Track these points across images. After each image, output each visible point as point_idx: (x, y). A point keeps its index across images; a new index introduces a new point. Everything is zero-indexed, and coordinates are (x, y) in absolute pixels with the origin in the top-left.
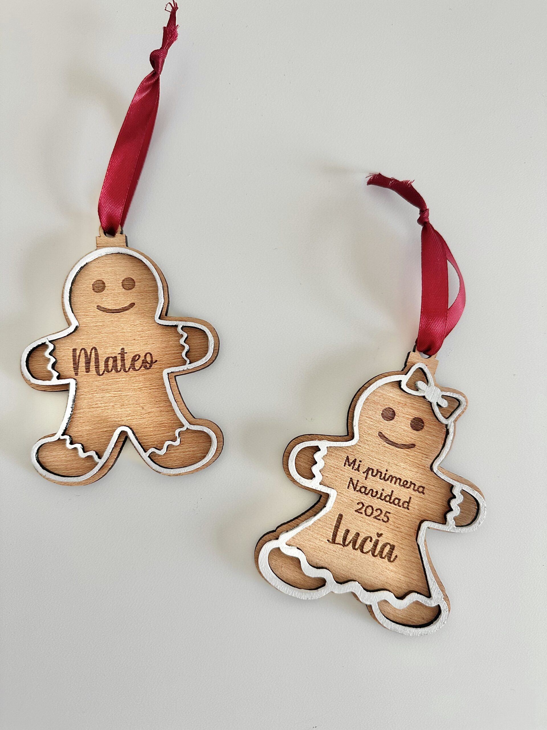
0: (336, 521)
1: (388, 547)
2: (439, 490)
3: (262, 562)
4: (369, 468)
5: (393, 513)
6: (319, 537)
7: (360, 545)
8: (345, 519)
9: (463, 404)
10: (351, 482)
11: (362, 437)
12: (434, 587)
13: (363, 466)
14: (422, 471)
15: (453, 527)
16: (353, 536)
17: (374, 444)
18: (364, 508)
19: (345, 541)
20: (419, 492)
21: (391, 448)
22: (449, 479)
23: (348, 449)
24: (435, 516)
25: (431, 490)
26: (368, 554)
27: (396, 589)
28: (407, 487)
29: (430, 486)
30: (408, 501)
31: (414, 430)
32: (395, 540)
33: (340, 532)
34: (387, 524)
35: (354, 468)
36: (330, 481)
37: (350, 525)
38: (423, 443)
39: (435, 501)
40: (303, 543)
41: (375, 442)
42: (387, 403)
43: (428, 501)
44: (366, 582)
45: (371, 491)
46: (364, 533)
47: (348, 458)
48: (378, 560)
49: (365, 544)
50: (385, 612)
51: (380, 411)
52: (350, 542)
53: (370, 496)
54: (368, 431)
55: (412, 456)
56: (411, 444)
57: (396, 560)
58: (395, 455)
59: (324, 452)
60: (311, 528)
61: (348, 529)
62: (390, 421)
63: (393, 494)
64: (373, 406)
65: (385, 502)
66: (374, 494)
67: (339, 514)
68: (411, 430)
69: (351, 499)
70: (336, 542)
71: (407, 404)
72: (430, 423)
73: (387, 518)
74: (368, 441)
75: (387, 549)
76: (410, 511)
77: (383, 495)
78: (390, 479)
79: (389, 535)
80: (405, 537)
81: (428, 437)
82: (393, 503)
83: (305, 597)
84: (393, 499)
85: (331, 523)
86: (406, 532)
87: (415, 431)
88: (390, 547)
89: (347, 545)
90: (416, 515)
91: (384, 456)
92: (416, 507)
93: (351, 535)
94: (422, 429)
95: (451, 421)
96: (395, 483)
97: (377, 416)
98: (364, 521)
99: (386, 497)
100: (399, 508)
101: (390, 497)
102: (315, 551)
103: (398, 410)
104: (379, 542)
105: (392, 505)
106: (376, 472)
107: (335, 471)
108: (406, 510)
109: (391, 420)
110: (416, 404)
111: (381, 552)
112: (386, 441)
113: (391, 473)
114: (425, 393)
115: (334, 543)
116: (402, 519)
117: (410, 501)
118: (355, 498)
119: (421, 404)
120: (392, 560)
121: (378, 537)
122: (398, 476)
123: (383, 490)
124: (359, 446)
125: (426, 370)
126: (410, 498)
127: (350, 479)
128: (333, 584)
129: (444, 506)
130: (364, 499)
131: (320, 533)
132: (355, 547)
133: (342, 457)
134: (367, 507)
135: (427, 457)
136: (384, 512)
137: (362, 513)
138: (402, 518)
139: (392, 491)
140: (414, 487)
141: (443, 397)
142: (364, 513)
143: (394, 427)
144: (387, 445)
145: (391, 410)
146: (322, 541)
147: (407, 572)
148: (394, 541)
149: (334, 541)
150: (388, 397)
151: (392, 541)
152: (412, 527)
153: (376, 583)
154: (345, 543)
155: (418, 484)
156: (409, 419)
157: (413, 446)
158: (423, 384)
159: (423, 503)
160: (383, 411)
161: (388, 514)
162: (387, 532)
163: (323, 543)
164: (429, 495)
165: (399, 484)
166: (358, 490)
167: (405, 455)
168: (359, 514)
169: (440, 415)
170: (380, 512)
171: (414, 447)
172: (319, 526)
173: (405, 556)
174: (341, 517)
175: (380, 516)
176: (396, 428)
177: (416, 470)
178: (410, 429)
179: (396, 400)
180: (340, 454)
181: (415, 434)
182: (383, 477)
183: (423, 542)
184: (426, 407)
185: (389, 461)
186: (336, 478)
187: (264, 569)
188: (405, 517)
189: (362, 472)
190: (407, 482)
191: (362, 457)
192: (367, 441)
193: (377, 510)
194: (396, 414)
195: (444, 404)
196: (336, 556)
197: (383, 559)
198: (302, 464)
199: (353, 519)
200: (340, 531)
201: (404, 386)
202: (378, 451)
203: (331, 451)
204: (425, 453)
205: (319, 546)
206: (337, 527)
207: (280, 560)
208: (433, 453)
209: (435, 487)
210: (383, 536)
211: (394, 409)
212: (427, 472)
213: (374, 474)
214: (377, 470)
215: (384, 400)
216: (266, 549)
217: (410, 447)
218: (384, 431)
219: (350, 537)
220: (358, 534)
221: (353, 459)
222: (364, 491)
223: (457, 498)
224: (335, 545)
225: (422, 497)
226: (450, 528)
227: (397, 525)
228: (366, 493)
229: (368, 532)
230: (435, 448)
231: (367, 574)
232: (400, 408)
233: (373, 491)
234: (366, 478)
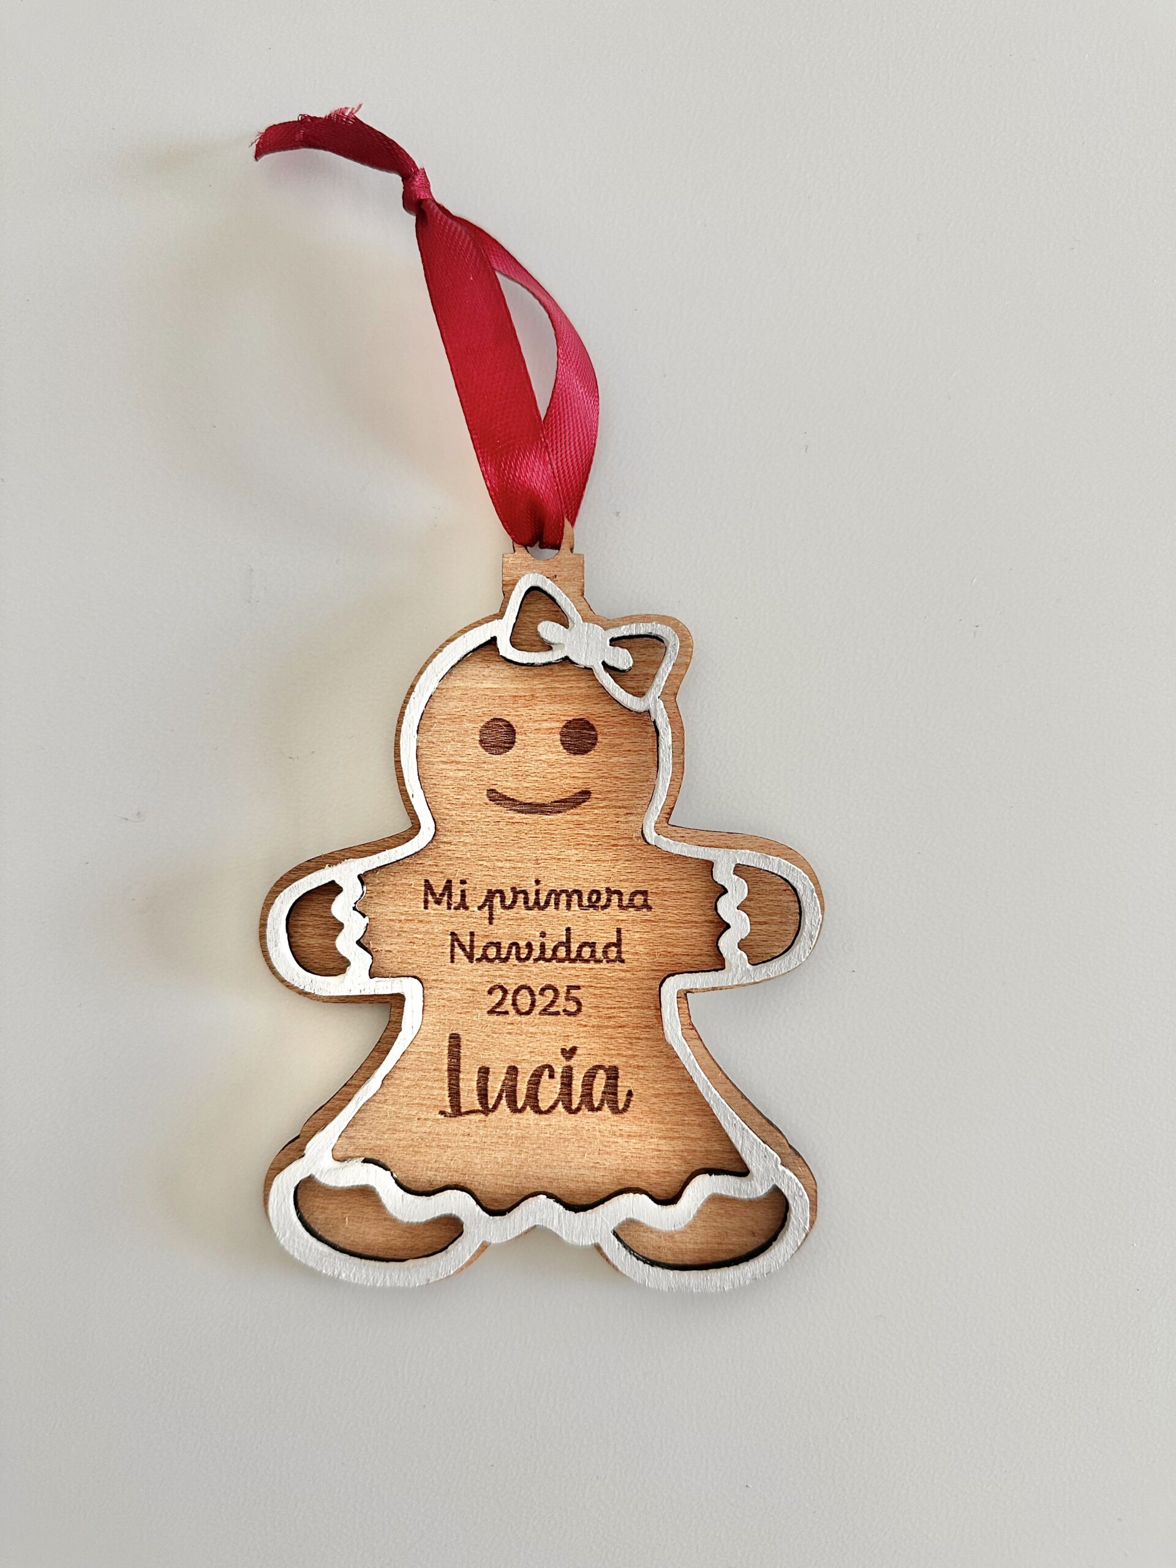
0: (446, 1057)
1: (601, 1074)
2: (685, 886)
3: (281, 1226)
4: (489, 891)
5: (587, 984)
6: (416, 1112)
7: (527, 1096)
8: (468, 1043)
9: (671, 643)
10: (456, 944)
11: (448, 817)
12: (747, 1144)
13: (475, 892)
14: (627, 853)
15: (744, 969)
16: (503, 1078)
17: (484, 827)
18: (509, 997)
19: (487, 1100)
20: (638, 908)
21: (531, 822)
22: (695, 848)
23: (420, 862)
24: (698, 955)
25: (664, 893)
26: (555, 1111)
27: (655, 1179)
28: (602, 907)
29: (661, 883)
30: (615, 940)
31: (575, 754)
32: (613, 1052)
33: (465, 1081)
34: (580, 1019)
35: (451, 904)
36: (399, 960)
37: (487, 1053)
38: (608, 780)
39: (685, 919)
40: (378, 1142)
41: (487, 820)
42: (485, 709)
43: (666, 924)
44: (572, 1186)
45: (514, 948)
46: (528, 1061)
47: (428, 886)
48: (586, 1118)
49: (540, 1090)
50: (646, 1248)
51: (475, 737)
52: (500, 1097)
53: (516, 962)
54: (459, 797)
55: (591, 822)
56: (580, 793)
57: (632, 1103)
58: (546, 835)
59: (354, 891)
60: (388, 1097)
61: (484, 1065)
62: (508, 753)
63: (572, 936)
64: (452, 730)
65: (558, 964)
66: (524, 952)
67: (448, 1035)
68: (567, 756)
69: (468, 986)
70: (463, 1110)
71: (537, 695)
72: (611, 723)
73: (575, 1003)
74: (467, 823)
75: (600, 1082)
76: (630, 965)
77: (546, 947)
78: (552, 901)
79: (593, 1045)
80: (637, 1036)
81: (614, 759)
82: (579, 957)
83: (418, 1278)
84: (576, 949)
85: (435, 1065)
86: (635, 1020)
87: (579, 757)
88: (607, 1074)
89: (495, 1107)
90: (647, 971)
91: (521, 848)
92: (640, 949)
93: (496, 1078)
94: (594, 744)
95: (654, 697)
96: (569, 906)
97: (470, 751)
98: (519, 1032)
99: (555, 950)
100: (597, 966)
101: (566, 947)
102: (416, 1152)
103: (517, 719)
104: (574, 1072)
105: (578, 965)
106: (511, 895)
107: (406, 930)
108: (617, 965)
109: (510, 748)
110: (559, 686)
111: (587, 1094)
112: (514, 808)
113: (550, 884)
114: (566, 649)
115: (461, 1114)
116: (614, 991)
117: (619, 940)
118: (479, 980)
119: (572, 681)
120: (621, 1106)
121: (568, 1058)
122: (570, 887)
123: (543, 935)
124: (449, 845)
125: (549, 587)
126: (619, 931)
127: (450, 937)
128: (480, 1222)
129: (711, 922)
130: (500, 976)
131: (417, 1101)
132: (516, 1105)
133: (412, 886)
134: (517, 992)
135: (628, 812)
136: (562, 991)
137: (506, 1013)
138: (613, 988)
139: (568, 930)
140: (620, 900)
141: (614, 642)
142: (514, 1012)
143: (521, 764)
144: (518, 816)
145: (500, 724)
146: (425, 1119)
147: (669, 1126)
148: (612, 1056)
149: (457, 1110)
150: (482, 693)
151: (607, 1058)
152: (645, 1004)
153: (600, 1180)
154: (487, 1104)
155: (627, 889)
156: (553, 731)
157: (586, 794)
158: (554, 625)
159: (655, 932)
160: (482, 733)
161: (574, 993)
162: (585, 1037)
163: (431, 1123)
164: (666, 907)
165: (580, 905)
166: (479, 957)
167: (571, 826)
168: (500, 1018)
169: (621, 693)
170: (553, 994)
171: (588, 799)
172: (407, 1083)
173: (651, 1085)
174: (455, 1041)
175: (556, 1004)
176: (528, 765)
177: (610, 855)
178: (564, 756)
179: (506, 694)
180: (404, 881)
181: (579, 763)
182: (533, 901)
183: (680, 1033)
184: (581, 687)
185: (535, 855)
186: (414, 947)
187: (291, 1242)
188: (621, 983)
189: (476, 909)
190: (598, 893)
191: (463, 871)
192: (463, 823)
193: (543, 990)
194: (517, 730)
195: (623, 659)
196: (475, 1145)
197: (599, 1113)
198: (312, 941)
199: (488, 1036)
200: (465, 1077)
201: (505, 649)
202: (501, 841)
203: (378, 881)
204: (619, 804)
205: (424, 1136)
206: (454, 1071)
207: (332, 1203)
208: (641, 796)
209: (672, 882)
210: (578, 1052)
211: (508, 720)
212: (642, 850)
213: (508, 902)
214: (513, 889)
215: (474, 703)
216: (280, 1189)
217: (579, 801)
218: (499, 783)
219: (495, 1086)
220: (513, 1071)
221: (444, 883)
222: (495, 954)
223: (729, 892)
224: (462, 1118)
225: (646, 917)
226: (739, 976)
227: (607, 1012)
228: (503, 956)
229: (537, 1057)
230: (643, 782)
231: (568, 1164)
232: (523, 711)
233: (518, 948)
234: (491, 919)
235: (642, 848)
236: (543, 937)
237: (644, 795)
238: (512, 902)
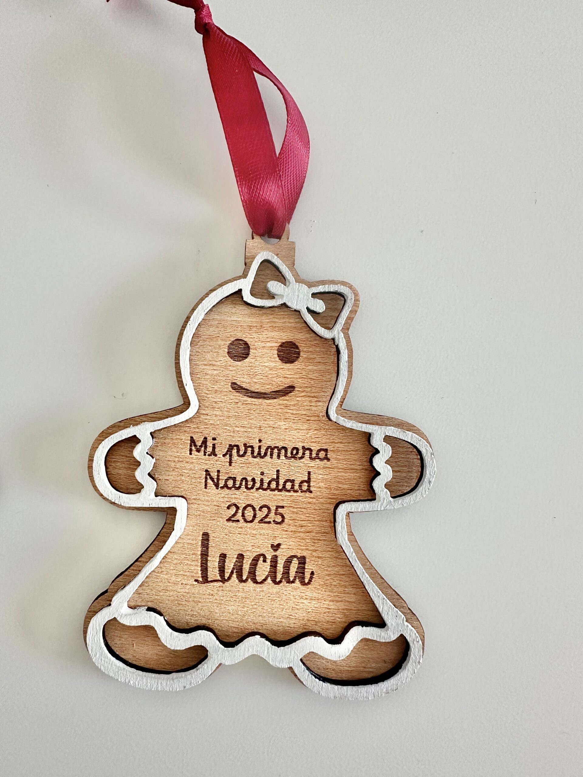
0: (200, 546)
1: (295, 562)
2: (351, 447)
3: (94, 650)
4: (230, 445)
5: (288, 505)
6: (180, 579)
7: (249, 573)
8: (214, 539)
9: (349, 298)
10: (208, 477)
11: (206, 399)
12: (386, 608)
13: (221, 446)
14: (316, 425)
15: (388, 500)
16: (234, 561)
17: (228, 405)
18: (240, 511)
19: (224, 574)
20: (321, 460)
21: (257, 404)
22: (360, 424)
23: (188, 425)
24: (357, 490)
25: (338, 451)
26: (266, 582)
27: (326, 626)
28: (299, 458)
29: (336, 445)
30: (306, 479)
31: (286, 363)
32: (304, 548)
33: (211, 562)
34: (283, 526)
35: (206, 453)
36: (173, 485)
37: (225, 545)
38: (306, 380)
39: (350, 467)
40: (156, 597)
41: (230, 401)
42: (232, 333)
43: (339, 470)
44: (275, 628)
45: (244, 481)
46: (250, 551)
47: (192, 441)
48: (285, 587)
49: (258, 569)
50: (319, 669)
51: (225, 350)
52: (232, 573)
53: (245, 490)
54: (213, 386)
55: (294, 405)
56: (288, 387)
57: (313, 579)
58: (267, 412)
59: (148, 443)
60: (163, 570)
61: (223, 552)
62: (244, 361)
63: (280, 475)
64: (211, 345)
65: (271, 492)
66: (250, 484)
67: (201, 533)
68: (281, 364)
69: (215, 503)
70: (209, 580)
71: (264, 326)
72: (309, 345)
73: (280, 517)
74: (218, 402)
75: (294, 566)
76: (316, 495)
77: (264, 481)
78: (269, 453)
79: (291, 543)
80: (319, 538)
81: (310, 367)
82: (284, 488)
83: (179, 686)
84: (282, 483)
85: (193, 551)
86: (318, 529)
87: (288, 365)
88: (299, 561)
89: (229, 578)
90: (326, 498)
91: (251, 419)
92: (322, 484)
93: (230, 561)
94: (298, 357)
95: (338, 330)
96: (279, 457)
97: (221, 359)
98: (245, 533)
99: (269, 483)
100: (295, 494)
101: (276, 482)
102: (179, 604)
103: (252, 340)
104: (279, 559)
105: (283, 493)
106: (244, 448)
107: (178, 467)
108: (308, 494)
109: (246, 358)
110: (278, 321)
111: (286, 573)
112: (247, 394)
113: (268, 443)
114: (285, 298)
115: (208, 582)
116: (305, 510)
117: (309, 478)
118: (222, 500)
119: (286, 318)
120: (307, 581)
121: (275, 550)
122: (280, 444)
123: (262, 474)
124: (206, 416)
125: (276, 260)
126: (309, 473)
127: (205, 473)
128: (219, 651)
129: (366, 470)
130: (235, 498)
131: (181, 573)
132: (242, 578)
133: (183, 440)
134: (245, 508)
135: (317, 400)
136: (273, 509)
137: (238, 521)
138: (304, 508)
139: (278, 471)
140: (311, 454)
141: (314, 295)
142: (243, 520)
143: (253, 368)
144: (250, 400)
145: (241, 342)
146: (186, 584)
147: (336, 594)
148: (302, 550)
149: (205, 580)
150: (230, 323)
151: (299, 551)
152: (324, 519)
153: (292, 625)
154: (224, 576)
155: (315, 448)
156: (273, 348)
157: (290, 389)
158: (278, 284)
159: (331, 475)
160: (229, 348)
161: (280, 510)
162: (286, 538)
163: (189, 587)
164: (339, 460)
165: (286, 456)
166: (222, 486)
167: (282, 407)
168: (234, 524)
169: (318, 326)
170: (267, 510)
171: (293, 391)
172: (175, 562)
173: (326, 569)
174: (206, 537)
175: (269, 517)
176: (256, 368)
177: (306, 426)
178: (279, 364)
179: (245, 324)
180: (178, 437)
181: (289, 369)
182: (257, 452)
183: (347, 539)
184: (291, 322)
185: (259, 424)
186: (183, 478)
187: (100, 660)
188: (309, 505)
189: (221, 456)
190: (297, 449)
191: (214, 432)
192: (216, 402)
193: (261, 508)
194: (251, 347)
195: (319, 306)
196: (216, 601)
197: (293, 584)
198: (120, 472)
199: (226, 535)
200: (211, 560)
201: (247, 297)
202: (238, 415)
203: (161, 436)
204: (313, 395)
205: (185, 594)
206: (205, 555)
207: (126, 635)
208: (326, 390)
209: (343, 445)
210: (282, 547)
211: (245, 340)
212: (325, 424)
213: (241, 453)
214: (245, 445)
215: (225, 329)
216: (95, 627)
217: (287, 392)
218: (238, 379)
219: (230, 565)
220: (241, 557)
221: (202, 439)
222: (232, 484)
223: (381, 452)
224: (209, 584)
225: (326, 466)
226: (385, 504)
227: (300, 523)
228: (237, 486)
229: (256, 549)
230: (327, 382)
231: (273, 615)
232: (255, 335)
233: (247, 481)
234: (230, 463)
235: (325, 422)
236: (262, 475)
237: (328, 390)
238: (244, 453)
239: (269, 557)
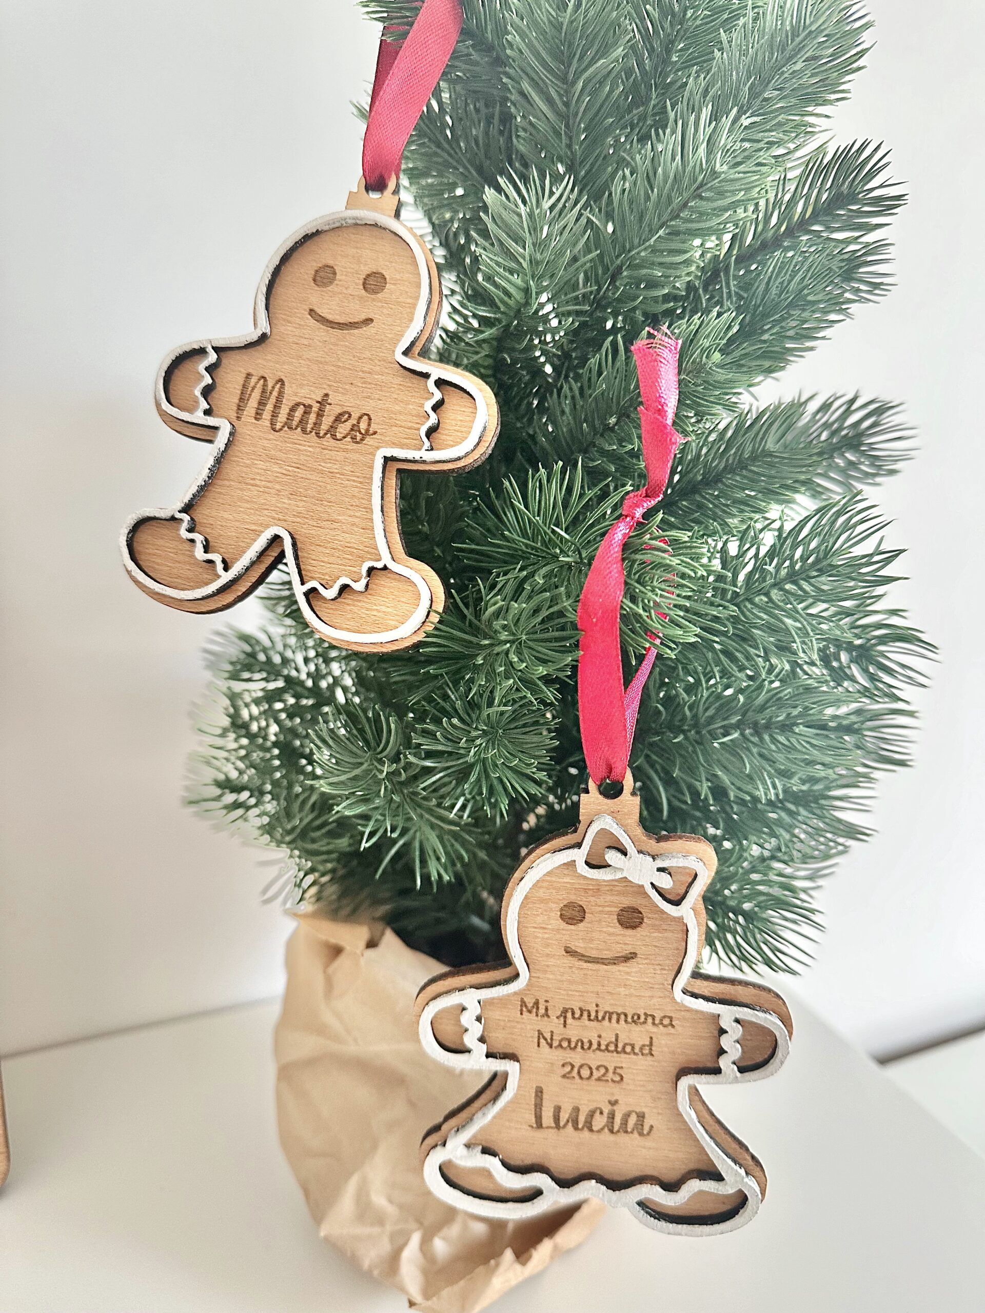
0: (534, 1098)
1: (634, 1116)
2: (699, 1016)
3: (432, 1181)
4: (564, 1008)
5: (628, 1067)
7: (585, 1123)
8: (548, 1092)
9: (702, 874)
10: (541, 1036)
11: (537, 961)
12: (725, 1167)
13: (554, 1008)
14: (660, 993)
15: (734, 1074)
16: (570, 1112)
17: (561, 969)
18: (576, 1070)
19: (559, 1122)
20: (665, 1026)
21: (594, 968)
22: (708, 1005)
24: (704, 1056)
25: (684, 1019)
26: (602, 1132)
27: (664, 1171)
28: (640, 1023)
30: (648, 1043)
31: (627, 929)
32: (643, 1104)
33: (545, 1111)
34: (622, 1086)
35: (538, 1013)
37: (560, 1098)
38: (650, 947)
39: (697, 1034)
40: (491, 1142)
41: (563, 965)
42: (566, 896)
43: (684, 1037)
45: (580, 1042)
46: (586, 1104)
47: (523, 1003)
48: (622, 1138)
49: (594, 1120)
51: (556, 914)
52: (568, 1121)
53: (581, 1051)
54: (545, 950)
55: (635, 972)
56: (629, 953)
57: (652, 1133)
58: (605, 978)
59: (475, 1010)
61: (558, 1104)
62: (580, 924)
63: (619, 1039)
64: (541, 909)
65: (609, 1054)
66: (586, 1046)
67: (535, 1087)
68: (621, 930)
69: (549, 1062)
70: (544, 1126)
71: (602, 889)
72: (653, 911)
73: (619, 1077)
74: (550, 965)
75: (633, 1120)
76: (658, 1058)
77: (602, 1044)
78: (607, 1018)
79: (629, 1099)
80: (658, 1098)
81: (656, 934)
82: (624, 1051)
84: (622, 1047)
85: (526, 1102)
86: (659, 1089)
87: (629, 931)
88: (638, 1115)
89: (565, 1126)
90: (669, 1062)
91: (587, 984)
92: (665, 1050)
93: (565, 1112)
94: (642, 924)
95: (687, 908)
96: (618, 1021)
98: (581, 1089)
99: (607, 1046)
100: (635, 1057)
101: (615, 1045)
103: (587, 904)
104: (616, 1113)
105: (623, 1055)
106: (579, 1012)
107: (508, 1026)
108: (649, 1058)
109: (581, 921)
111: (624, 1125)
112: (581, 959)
113: (606, 1008)
114: (625, 872)
115: (542, 1128)
117: (651, 1043)
118: (556, 1059)
120: (645, 1132)
121: (613, 1106)
122: (620, 1010)
124: (538, 978)
125: (615, 830)
127: (537, 1033)
128: (554, 1191)
130: (570, 1057)
131: (514, 1119)
132: (578, 1127)
133: (512, 1002)
134: (580, 1067)
135: (662, 968)
136: (611, 1069)
137: (573, 1078)
138: (646, 1070)
139: (617, 1035)
140: (654, 1019)
141: (660, 870)
142: (578, 1078)
143: (589, 932)
144: (586, 964)
145: (575, 905)
146: (520, 1130)
147: (676, 1145)
148: (641, 1106)
149: (539, 1125)
150: (562, 885)
151: (638, 1107)
152: (666, 1080)
155: (658, 1016)
156: (612, 913)
157: (633, 955)
159: (676, 1040)
160: (561, 911)
161: (618, 1071)
162: (625, 1096)
163: (523, 1132)
164: (684, 1027)
165: (626, 1021)
166: (556, 1045)
167: (623, 974)
168: (569, 1081)
169: (663, 903)
170: (605, 1070)
171: (635, 958)
173: (665, 1124)
174: (539, 1092)
175: (606, 1076)
176: (593, 933)
179: (580, 887)
181: (630, 935)
182: (594, 1016)
183: (687, 1108)
185: (596, 989)
186: (514, 1036)
188: (650, 1068)
189: (555, 1018)
190: (639, 1015)
191: (547, 995)
193: (598, 1067)
194: (587, 911)
195: (666, 882)
196: (551, 1144)
197: (631, 1135)
198: (447, 1027)
199: (561, 1090)
201: (582, 869)
202: (573, 979)
204: (657, 962)
205: (519, 1138)
206: (538, 1106)
210: (620, 1103)
211: (581, 904)
213: (577, 1016)
214: (581, 1009)
215: (557, 892)
217: (628, 958)
218: (573, 943)
219: (564, 1117)
220: (576, 1109)
221: (534, 1000)
222: (567, 1045)
223: (729, 1033)
224: (543, 1131)
225: (671, 1032)
226: (731, 1079)
227: (640, 1083)
228: (572, 1046)
229: (592, 1103)
230: (674, 949)
231: (609, 1160)
232: (592, 899)
233: (583, 1043)
234: (565, 1025)
236: (600, 1038)
238: (580, 1016)
239: (606, 1111)
